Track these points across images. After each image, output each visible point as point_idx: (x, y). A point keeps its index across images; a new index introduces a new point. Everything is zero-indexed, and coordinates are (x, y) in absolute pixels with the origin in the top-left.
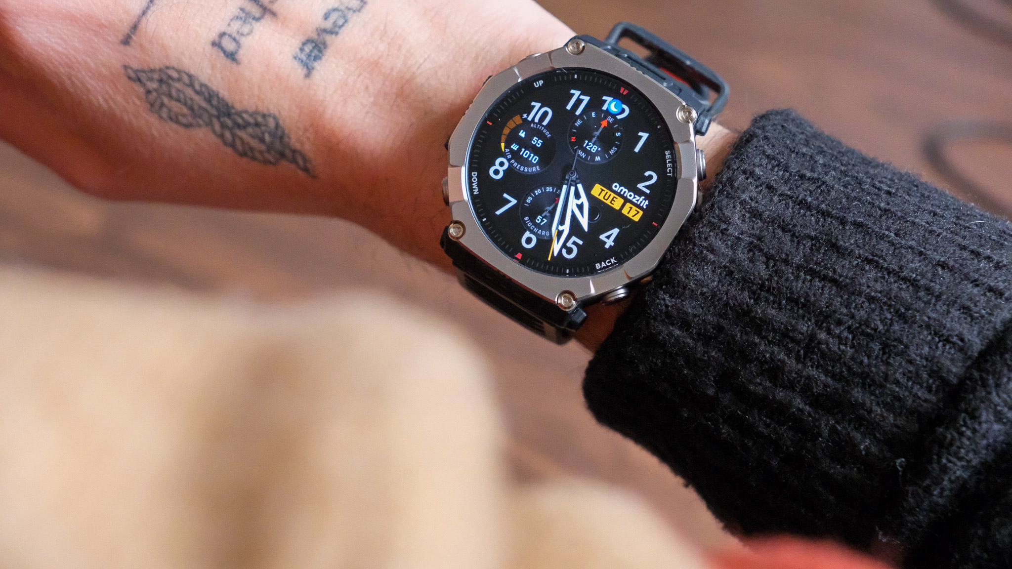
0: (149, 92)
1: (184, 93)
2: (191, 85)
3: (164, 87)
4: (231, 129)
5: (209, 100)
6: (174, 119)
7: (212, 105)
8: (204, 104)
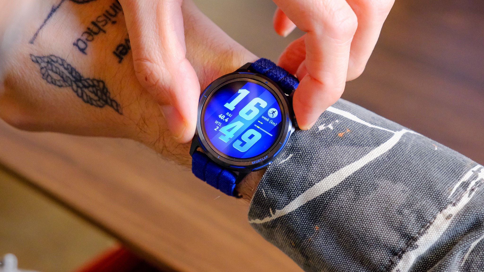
0: (42, 68)
2: (63, 64)
6: (53, 82)
7: (72, 75)
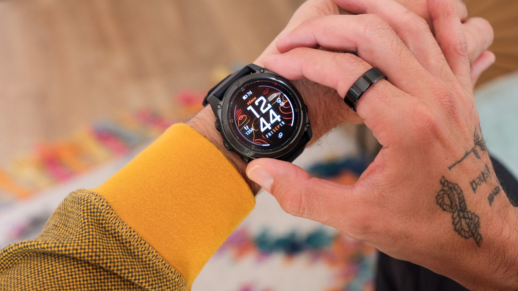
1: (454, 197)
2: (459, 195)
3: (450, 191)
4: (460, 218)
5: (460, 203)
6: (442, 205)
7: (460, 206)
8: (457, 203)
